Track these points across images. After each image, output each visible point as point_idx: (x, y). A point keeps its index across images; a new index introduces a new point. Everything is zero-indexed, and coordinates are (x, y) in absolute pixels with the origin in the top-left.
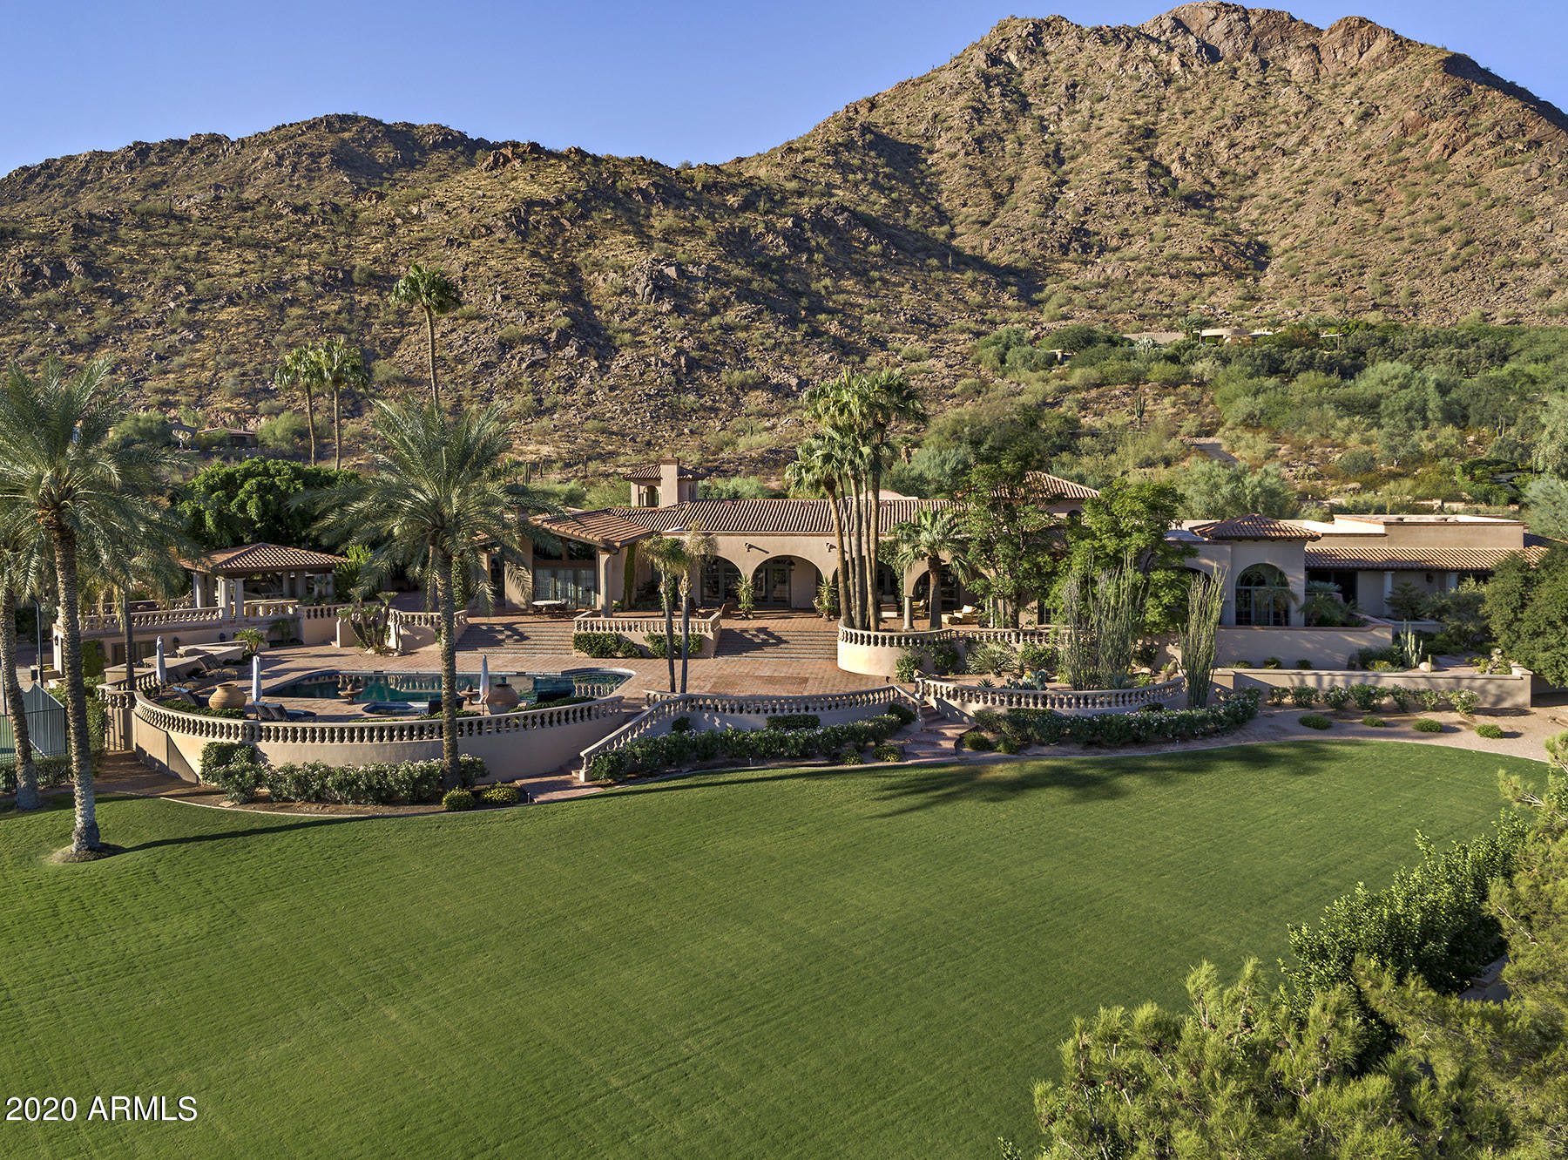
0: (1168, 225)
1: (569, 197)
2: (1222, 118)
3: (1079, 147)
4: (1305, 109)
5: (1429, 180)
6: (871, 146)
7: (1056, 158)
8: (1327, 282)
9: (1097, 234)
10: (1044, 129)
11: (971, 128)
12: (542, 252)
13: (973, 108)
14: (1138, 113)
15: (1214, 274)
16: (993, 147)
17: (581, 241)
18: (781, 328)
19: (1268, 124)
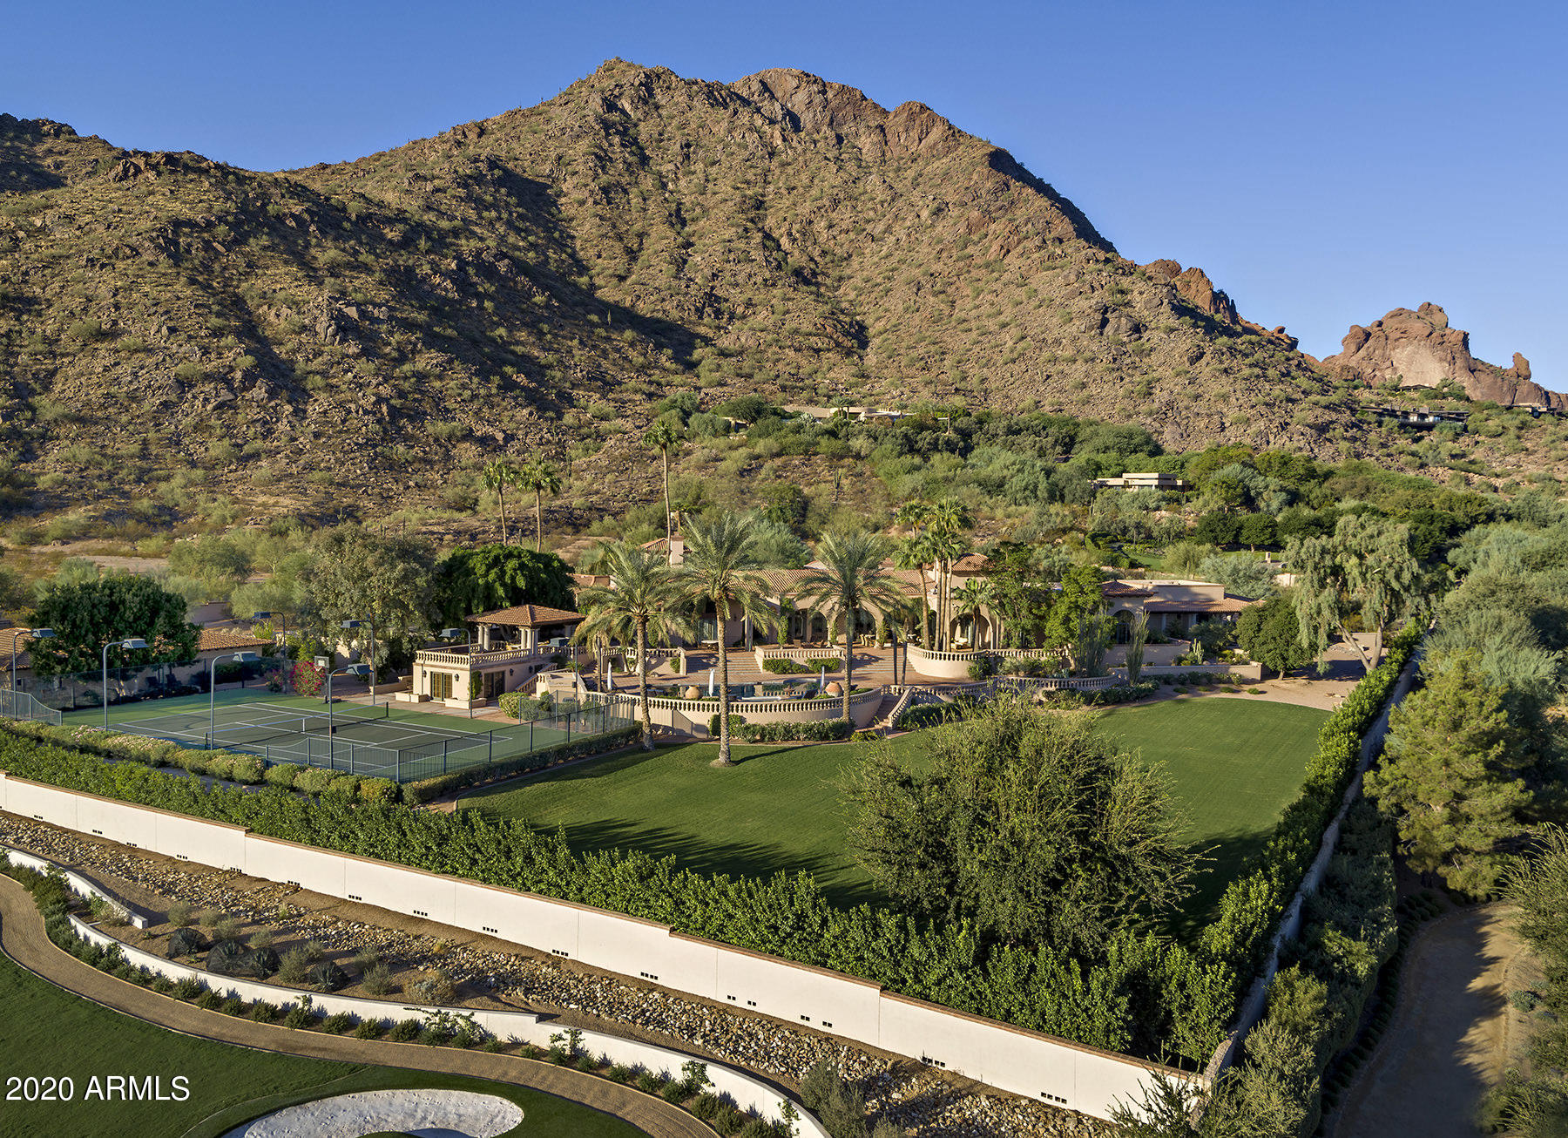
0: (786, 299)
1: (220, 219)
2: (821, 198)
3: (698, 210)
4: (889, 198)
5: (989, 277)
6: (499, 183)
7: (678, 219)
8: (918, 366)
9: (726, 300)
10: (664, 186)
11: (596, 177)
12: (200, 279)
13: (595, 154)
14: (748, 182)
15: (829, 350)
16: (618, 198)
17: (241, 270)
18: (475, 380)
19: (859, 209)
